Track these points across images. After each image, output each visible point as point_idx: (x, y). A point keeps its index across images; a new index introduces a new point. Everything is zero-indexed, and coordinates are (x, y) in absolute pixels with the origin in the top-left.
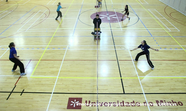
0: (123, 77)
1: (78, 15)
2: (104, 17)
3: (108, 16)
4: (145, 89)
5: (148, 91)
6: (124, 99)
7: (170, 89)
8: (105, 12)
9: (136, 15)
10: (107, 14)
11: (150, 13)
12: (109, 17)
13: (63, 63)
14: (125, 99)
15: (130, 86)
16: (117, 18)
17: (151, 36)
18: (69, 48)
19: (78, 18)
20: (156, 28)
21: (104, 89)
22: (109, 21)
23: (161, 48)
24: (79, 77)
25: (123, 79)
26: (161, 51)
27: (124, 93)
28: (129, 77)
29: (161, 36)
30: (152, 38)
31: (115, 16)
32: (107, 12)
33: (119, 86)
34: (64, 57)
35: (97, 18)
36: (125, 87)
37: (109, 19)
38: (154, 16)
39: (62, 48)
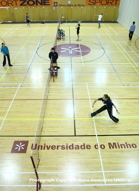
0: (76, 118)
1: (37, 48)
2: (65, 51)
3: (70, 49)
4: (99, 131)
5: (102, 133)
6: (74, 141)
7: (126, 130)
8: (68, 44)
9: (103, 48)
10: (70, 48)
11: (119, 45)
12: (72, 50)
13: (12, 103)
14: (76, 141)
15: (83, 127)
16: (81, 51)
17: (115, 71)
18: (21, 86)
19: (37, 52)
20: (122, 63)
21: (53, 132)
22: (71, 55)
23: (123, 86)
24: (28, 118)
25: (76, 120)
26: (123, 89)
27: (75, 136)
28: (83, 118)
29: (126, 72)
30: (116, 74)
31: (78, 50)
32: (70, 45)
33: (71, 127)
34: (15, 97)
35: (53, 51)
36: (78, 128)
37: (71, 53)
38: (122, 50)
39: (14, 86)
